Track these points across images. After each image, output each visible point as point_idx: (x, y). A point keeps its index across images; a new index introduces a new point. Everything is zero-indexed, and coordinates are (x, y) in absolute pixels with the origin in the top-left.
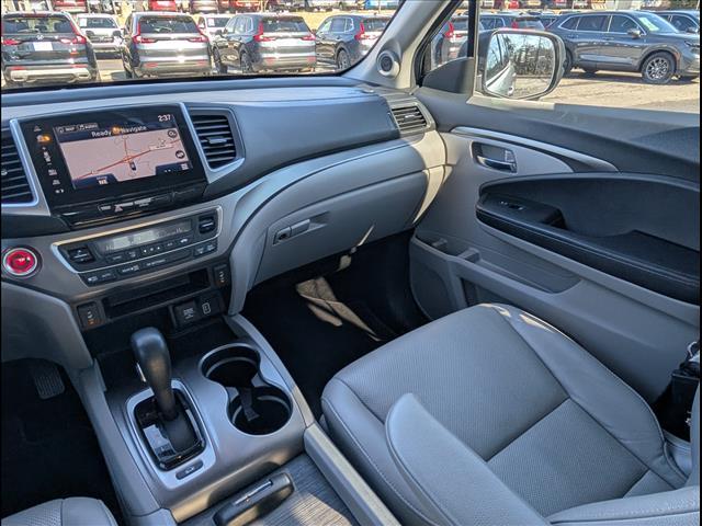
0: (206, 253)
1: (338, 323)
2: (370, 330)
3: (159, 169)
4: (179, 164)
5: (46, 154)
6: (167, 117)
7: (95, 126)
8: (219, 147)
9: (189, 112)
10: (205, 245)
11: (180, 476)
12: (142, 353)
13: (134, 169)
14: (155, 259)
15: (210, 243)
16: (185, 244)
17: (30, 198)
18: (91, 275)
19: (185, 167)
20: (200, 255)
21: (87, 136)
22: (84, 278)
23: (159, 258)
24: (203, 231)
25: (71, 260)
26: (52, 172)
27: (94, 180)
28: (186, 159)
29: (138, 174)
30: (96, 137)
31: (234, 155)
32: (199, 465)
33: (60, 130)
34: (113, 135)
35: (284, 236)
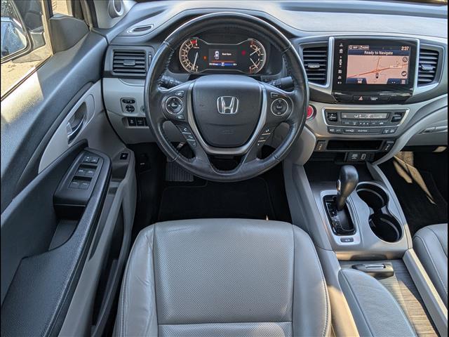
0: (389, 133)
1: (409, 181)
2: (429, 194)
3: (390, 80)
4: (401, 80)
5: (341, 60)
6: (406, 48)
7: (367, 47)
8: (426, 72)
9: (420, 45)
10: (390, 129)
11: (343, 240)
12: (347, 177)
13: (377, 77)
14: (363, 129)
15: (393, 128)
16: (382, 125)
17: (323, 82)
18: (332, 128)
19: (403, 82)
20: (385, 133)
21: (362, 53)
22: (329, 128)
23: (366, 129)
24: (393, 120)
25: (327, 118)
26: (340, 72)
27: (356, 80)
28: (406, 77)
29: (378, 82)
30: (366, 55)
31: (432, 79)
32: (352, 240)
33: (350, 47)
34: (374, 54)
35: (428, 131)
